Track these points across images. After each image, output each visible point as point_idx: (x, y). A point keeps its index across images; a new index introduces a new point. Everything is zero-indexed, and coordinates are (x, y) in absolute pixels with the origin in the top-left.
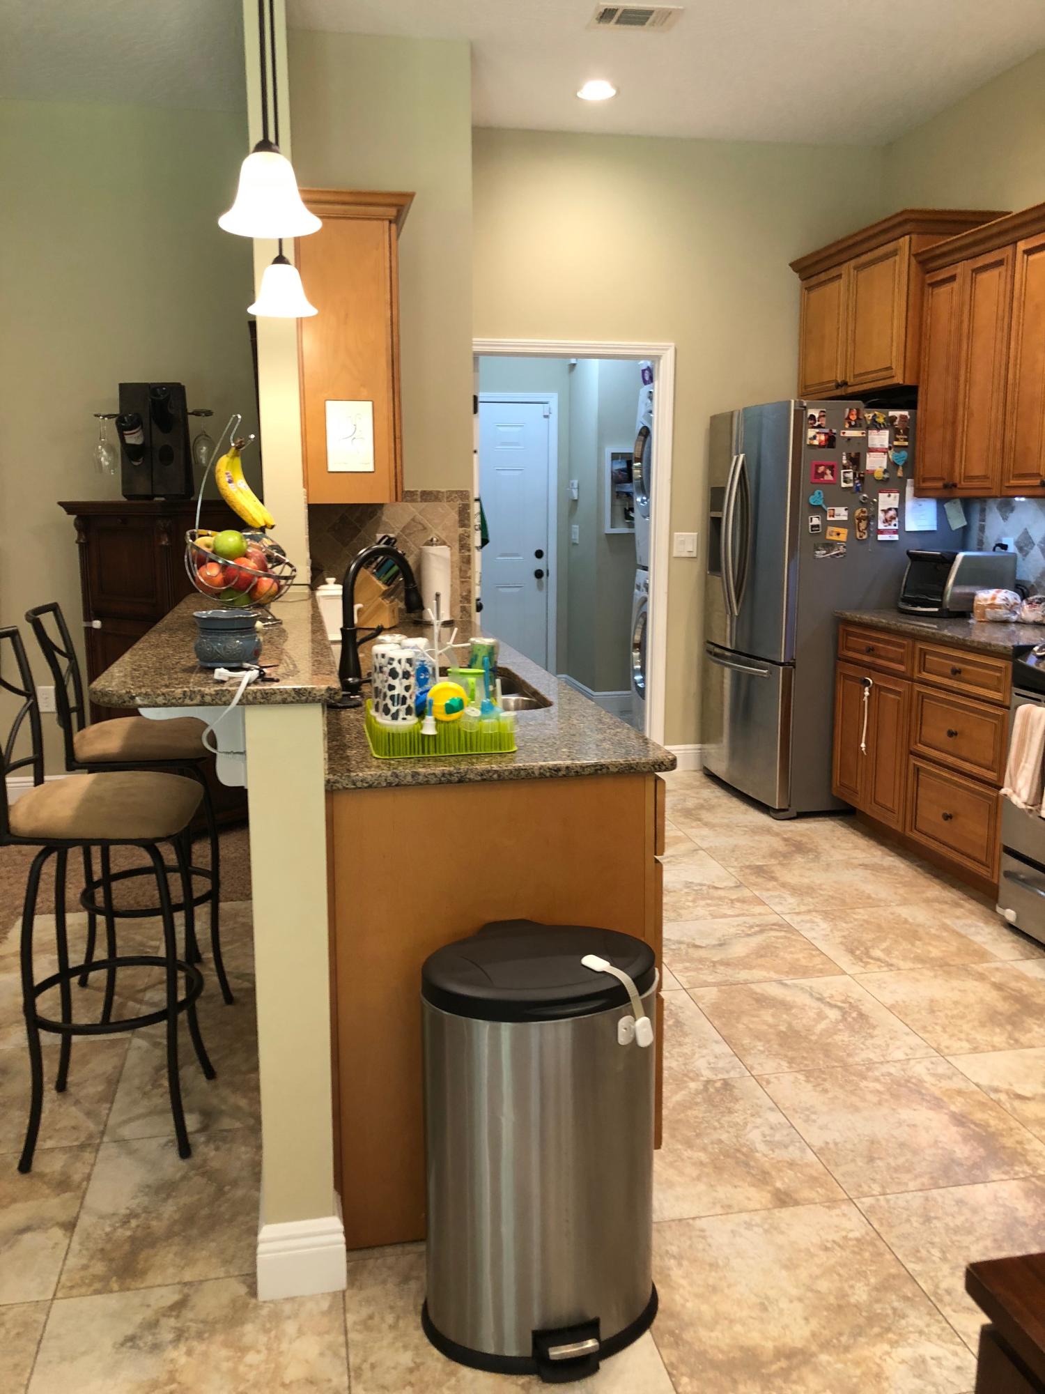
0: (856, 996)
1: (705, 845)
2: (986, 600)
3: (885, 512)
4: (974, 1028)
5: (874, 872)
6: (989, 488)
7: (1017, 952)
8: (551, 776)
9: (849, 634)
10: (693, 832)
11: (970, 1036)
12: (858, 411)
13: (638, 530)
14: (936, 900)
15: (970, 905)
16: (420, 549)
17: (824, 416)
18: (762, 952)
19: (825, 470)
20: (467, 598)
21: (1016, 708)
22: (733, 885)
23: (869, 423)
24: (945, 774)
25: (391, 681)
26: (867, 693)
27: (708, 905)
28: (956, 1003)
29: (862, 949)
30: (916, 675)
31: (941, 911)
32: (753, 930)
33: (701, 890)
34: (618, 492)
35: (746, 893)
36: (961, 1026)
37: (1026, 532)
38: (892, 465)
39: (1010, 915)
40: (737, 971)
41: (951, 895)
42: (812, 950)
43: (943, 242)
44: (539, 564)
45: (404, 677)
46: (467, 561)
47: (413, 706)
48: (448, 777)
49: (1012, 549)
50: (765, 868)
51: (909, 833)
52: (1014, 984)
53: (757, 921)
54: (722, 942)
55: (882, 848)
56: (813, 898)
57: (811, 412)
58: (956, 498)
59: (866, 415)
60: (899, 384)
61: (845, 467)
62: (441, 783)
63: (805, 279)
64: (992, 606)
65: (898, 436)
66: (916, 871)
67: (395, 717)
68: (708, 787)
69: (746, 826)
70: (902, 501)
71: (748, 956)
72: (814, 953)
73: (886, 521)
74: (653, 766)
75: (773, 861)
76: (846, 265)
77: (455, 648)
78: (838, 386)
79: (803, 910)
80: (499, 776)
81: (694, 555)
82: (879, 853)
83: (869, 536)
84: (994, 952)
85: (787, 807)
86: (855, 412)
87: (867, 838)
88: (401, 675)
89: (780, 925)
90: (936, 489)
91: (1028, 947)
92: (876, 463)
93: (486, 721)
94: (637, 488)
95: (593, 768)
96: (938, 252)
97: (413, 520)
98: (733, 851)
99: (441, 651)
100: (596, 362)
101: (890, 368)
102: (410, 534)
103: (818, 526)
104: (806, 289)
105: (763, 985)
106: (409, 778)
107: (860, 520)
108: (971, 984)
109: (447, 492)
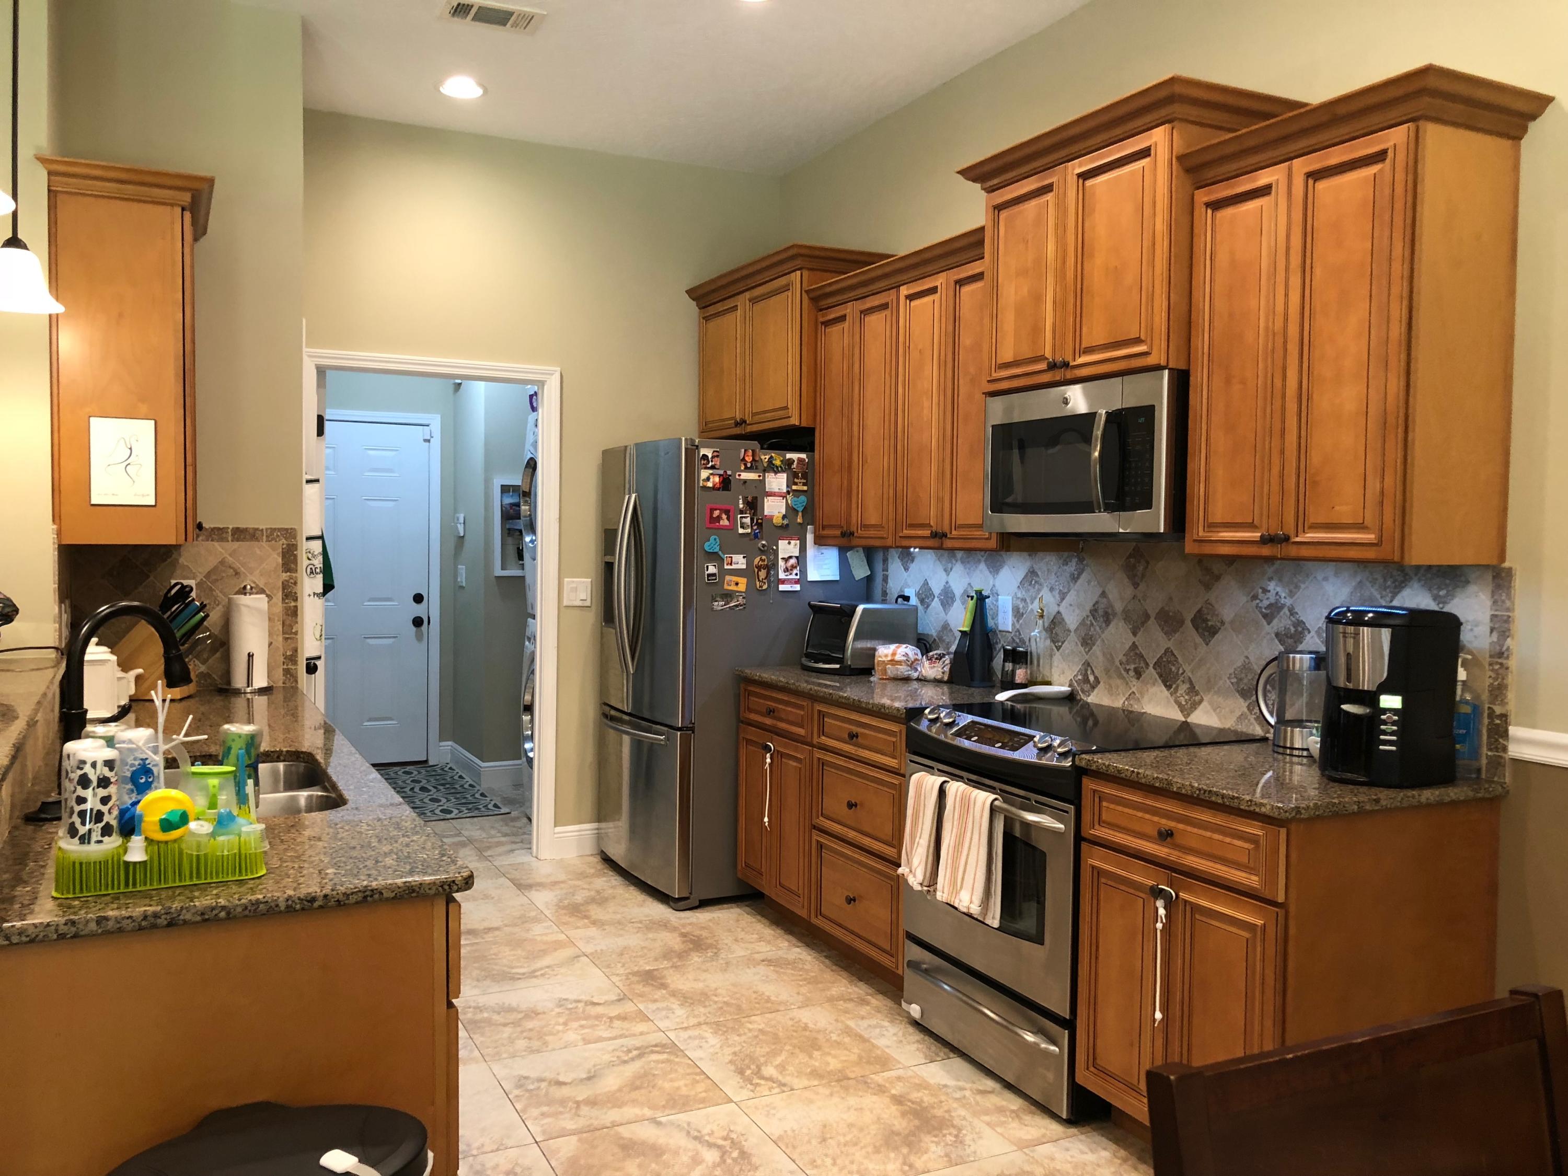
0: (739, 1129)
1: (589, 949)
2: (886, 656)
3: (786, 560)
4: (867, 1156)
5: (777, 969)
6: (882, 538)
7: (921, 1055)
8: (303, 909)
9: (750, 693)
10: (574, 933)
11: (862, 1167)
12: (753, 451)
13: (527, 573)
14: (841, 998)
15: (877, 1001)
16: (230, 599)
17: (717, 456)
18: (638, 1083)
19: (721, 514)
20: (292, 658)
21: (911, 776)
22: (616, 998)
23: (765, 465)
24: (848, 851)
25: (80, 792)
26: (768, 760)
27: (582, 1027)
28: (851, 1126)
29: (753, 1067)
30: (816, 740)
31: (846, 1012)
32: (630, 1055)
33: (576, 1007)
34: (509, 529)
35: (629, 1007)
36: (854, 1154)
37: (926, 583)
38: (791, 511)
39: (915, 1010)
40: (605, 1110)
41: (859, 990)
42: (696, 1074)
43: (832, 280)
44: (419, 610)
45: (99, 786)
46: (292, 613)
47: (114, 823)
48: (152, 920)
49: (914, 601)
50: (655, 973)
51: (814, 921)
52: (915, 1095)
53: (637, 1042)
54: (592, 1074)
55: (791, 938)
56: (705, 1007)
57: (703, 451)
58: (858, 546)
59: (763, 457)
60: (795, 425)
61: (741, 512)
62: (141, 928)
63: (704, 308)
64: (893, 662)
65: (796, 480)
66: (823, 963)
67: (85, 839)
68: (604, 875)
69: (641, 922)
70: (803, 549)
71: (620, 1090)
72: (698, 1078)
73: (786, 570)
74: (442, 886)
75: (666, 964)
76: (741, 297)
77: (187, 742)
78: (737, 424)
79: (691, 1024)
80: (228, 913)
81: (588, 603)
82: (786, 944)
83: (769, 586)
84: (896, 1057)
85: (688, 895)
86: (750, 452)
87: (774, 927)
88: (95, 783)
89: (664, 1046)
90: (835, 537)
91: (933, 1048)
92: (774, 508)
93: (221, 838)
94: (525, 526)
95: (360, 895)
96: (828, 290)
97: (222, 562)
98: (622, 954)
99: (167, 747)
100: (482, 384)
101: (786, 408)
102: (217, 580)
103: (714, 575)
104: (704, 318)
105: (633, 1126)
106: (93, 926)
107: (759, 568)
108: (870, 1101)
109: (267, 529)
